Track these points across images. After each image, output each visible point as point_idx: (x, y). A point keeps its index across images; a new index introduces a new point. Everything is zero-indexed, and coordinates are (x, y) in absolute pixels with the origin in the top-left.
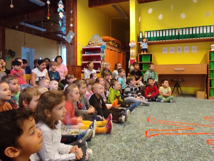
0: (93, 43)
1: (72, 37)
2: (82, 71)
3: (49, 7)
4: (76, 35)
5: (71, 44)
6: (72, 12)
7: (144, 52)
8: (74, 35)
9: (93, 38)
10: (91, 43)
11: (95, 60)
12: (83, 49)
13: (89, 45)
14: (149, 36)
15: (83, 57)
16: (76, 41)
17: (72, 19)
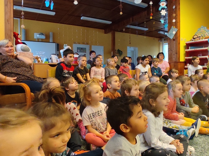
0: (198, 36)
1: (174, 33)
2: (186, 67)
3: (151, 7)
4: (179, 30)
5: (174, 40)
6: (174, 7)
8: (177, 30)
9: (198, 31)
10: (196, 36)
11: (201, 55)
12: (187, 44)
13: (194, 39)
15: (186, 52)
16: (179, 36)
17: (174, 15)
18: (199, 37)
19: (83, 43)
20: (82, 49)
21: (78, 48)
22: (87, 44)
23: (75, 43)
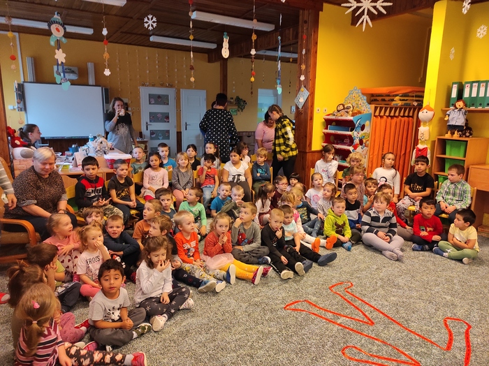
0: (346, 106)
5: (301, 113)
6: (304, 52)
7: (453, 134)
8: (307, 95)
9: (350, 94)
10: (342, 107)
11: (349, 141)
12: (325, 119)
13: (338, 111)
14: (474, 95)
15: (324, 133)
17: (303, 67)
18: (348, 108)
19: (162, 85)
20: (159, 97)
21: (151, 96)
22: (171, 86)
23: (143, 85)
